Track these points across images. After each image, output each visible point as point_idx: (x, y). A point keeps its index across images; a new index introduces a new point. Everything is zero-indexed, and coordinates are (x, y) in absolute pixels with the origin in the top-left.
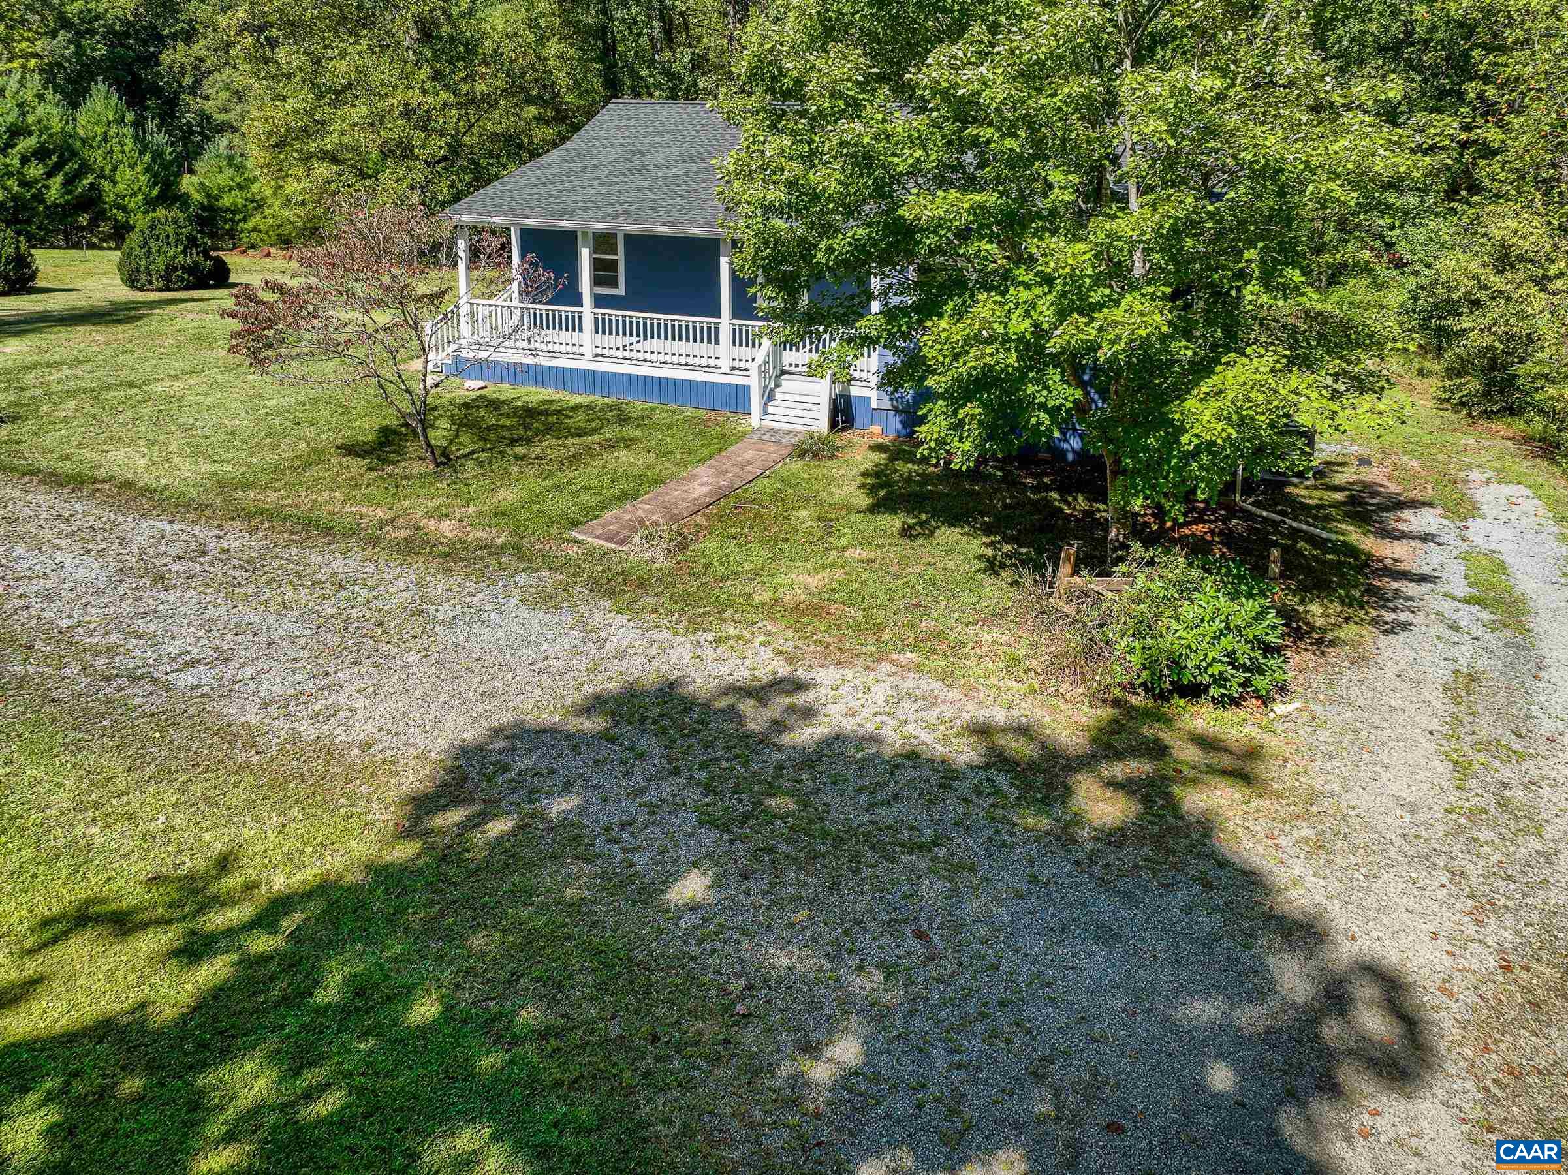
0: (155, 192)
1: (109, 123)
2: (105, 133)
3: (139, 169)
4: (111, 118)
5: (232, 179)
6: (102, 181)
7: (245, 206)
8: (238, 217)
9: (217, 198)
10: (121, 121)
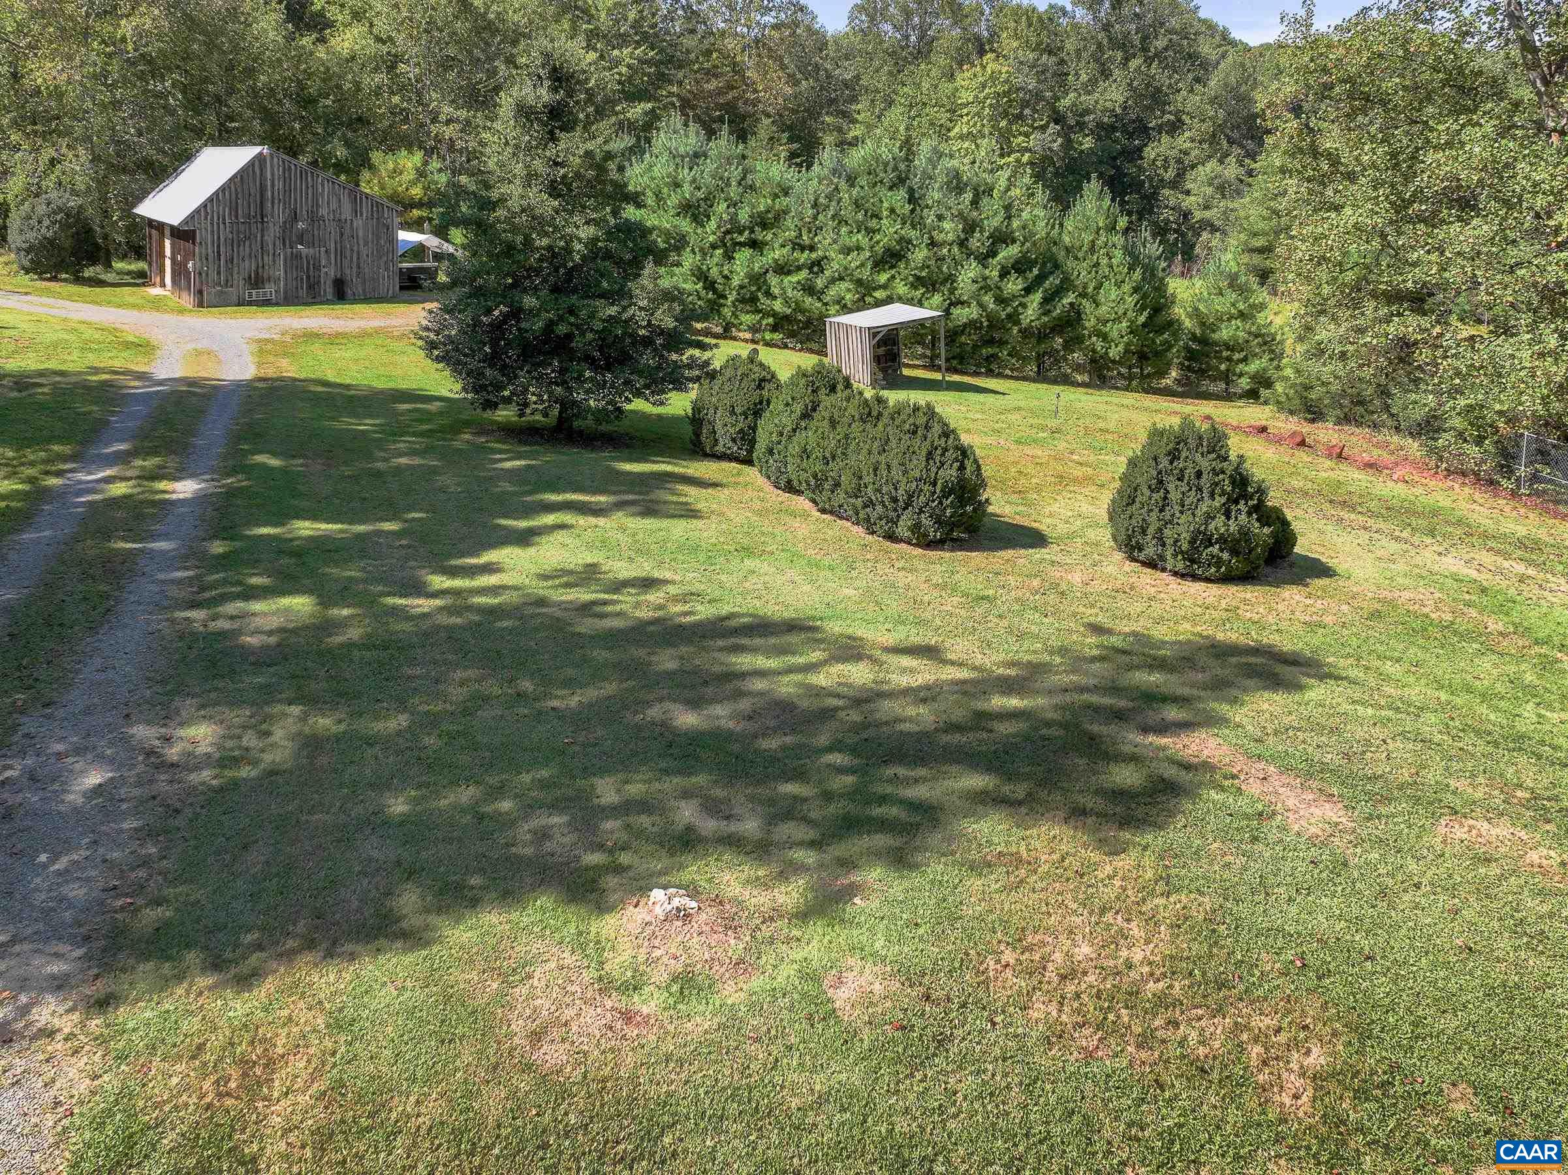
0: (1142, 319)
1: (1099, 229)
2: (1093, 241)
3: (1127, 288)
4: (1101, 225)
5: (1233, 305)
6: (1084, 301)
7: (1247, 341)
8: (1237, 356)
9: (1214, 329)
10: (1112, 228)
